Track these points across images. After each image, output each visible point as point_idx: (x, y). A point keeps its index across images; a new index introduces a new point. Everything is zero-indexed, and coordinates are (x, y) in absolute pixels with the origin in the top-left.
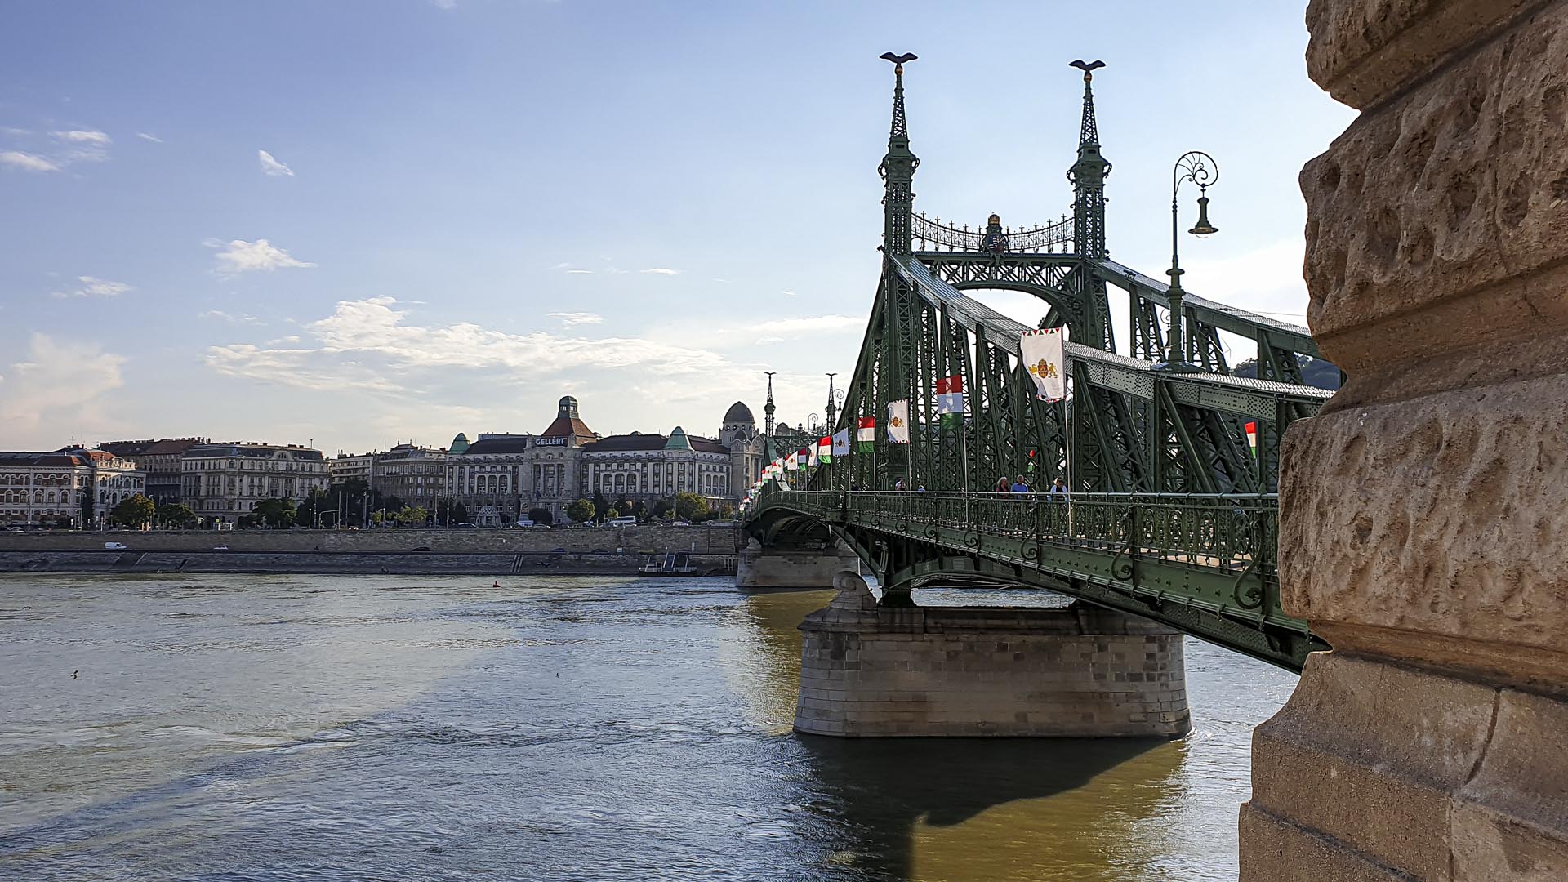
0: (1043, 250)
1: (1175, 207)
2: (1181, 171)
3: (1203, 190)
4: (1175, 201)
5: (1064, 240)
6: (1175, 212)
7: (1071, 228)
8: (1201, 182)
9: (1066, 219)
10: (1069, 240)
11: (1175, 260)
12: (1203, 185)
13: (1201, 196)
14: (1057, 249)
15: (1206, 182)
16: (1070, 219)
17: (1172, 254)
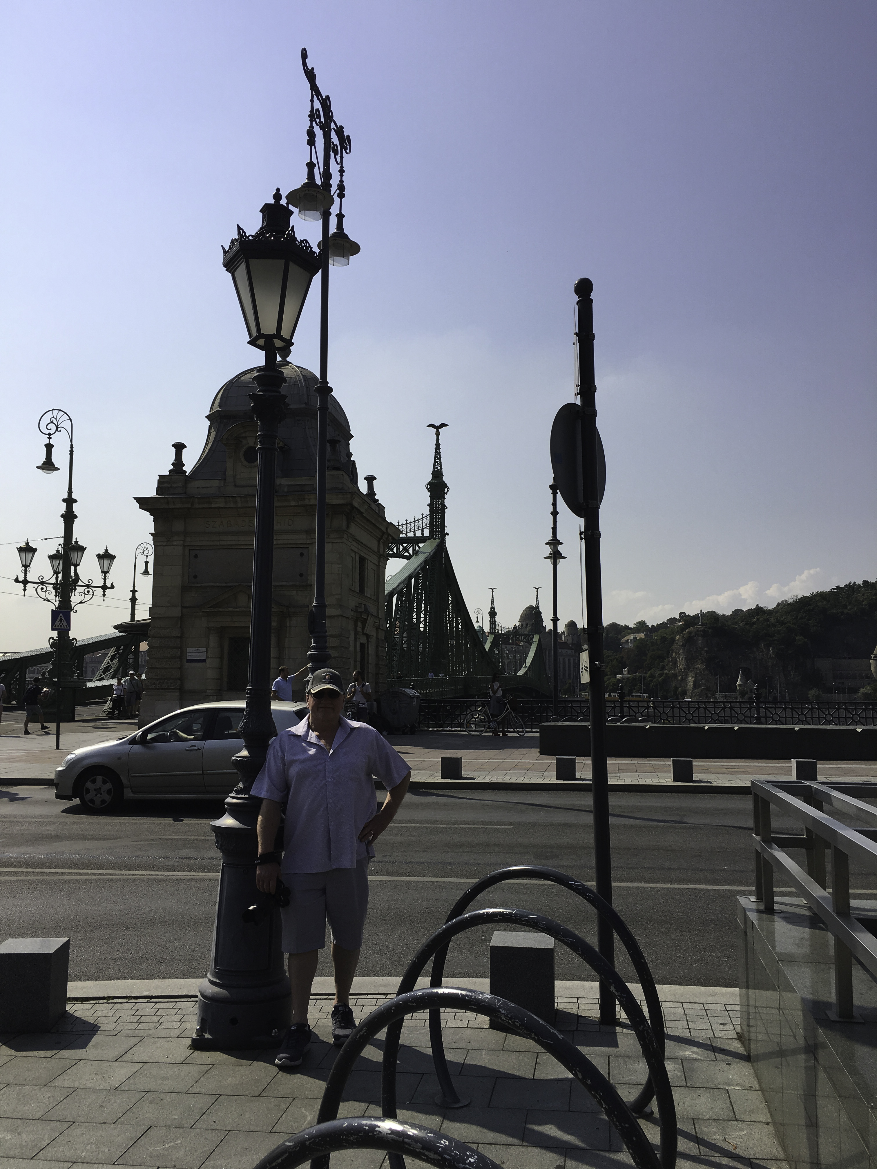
0: (411, 535)
1: (135, 565)
2: (139, 551)
3: (147, 558)
4: (135, 563)
5: (423, 529)
6: (135, 567)
7: (427, 521)
8: (146, 555)
9: (424, 516)
10: (425, 528)
11: (134, 586)
12: (147, 556)
13: (146, 560)
14: (418, 534)
15: (148, 555)
16: (426, 516)
17: (133, 584)
